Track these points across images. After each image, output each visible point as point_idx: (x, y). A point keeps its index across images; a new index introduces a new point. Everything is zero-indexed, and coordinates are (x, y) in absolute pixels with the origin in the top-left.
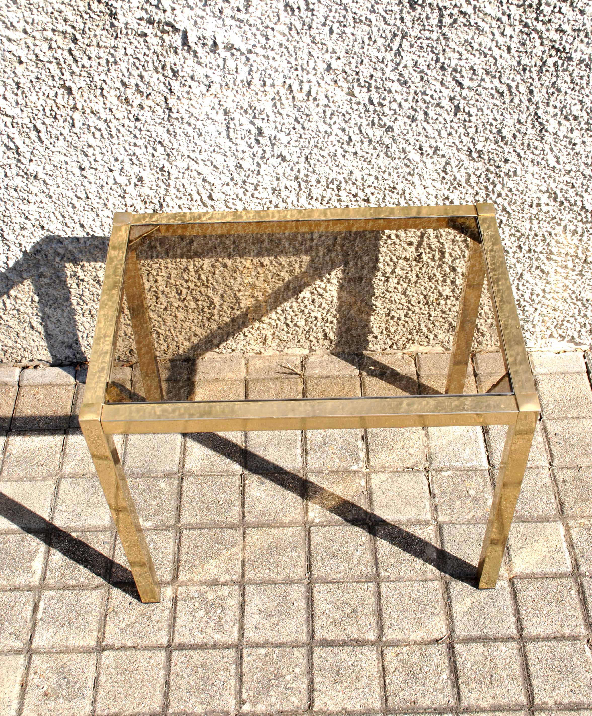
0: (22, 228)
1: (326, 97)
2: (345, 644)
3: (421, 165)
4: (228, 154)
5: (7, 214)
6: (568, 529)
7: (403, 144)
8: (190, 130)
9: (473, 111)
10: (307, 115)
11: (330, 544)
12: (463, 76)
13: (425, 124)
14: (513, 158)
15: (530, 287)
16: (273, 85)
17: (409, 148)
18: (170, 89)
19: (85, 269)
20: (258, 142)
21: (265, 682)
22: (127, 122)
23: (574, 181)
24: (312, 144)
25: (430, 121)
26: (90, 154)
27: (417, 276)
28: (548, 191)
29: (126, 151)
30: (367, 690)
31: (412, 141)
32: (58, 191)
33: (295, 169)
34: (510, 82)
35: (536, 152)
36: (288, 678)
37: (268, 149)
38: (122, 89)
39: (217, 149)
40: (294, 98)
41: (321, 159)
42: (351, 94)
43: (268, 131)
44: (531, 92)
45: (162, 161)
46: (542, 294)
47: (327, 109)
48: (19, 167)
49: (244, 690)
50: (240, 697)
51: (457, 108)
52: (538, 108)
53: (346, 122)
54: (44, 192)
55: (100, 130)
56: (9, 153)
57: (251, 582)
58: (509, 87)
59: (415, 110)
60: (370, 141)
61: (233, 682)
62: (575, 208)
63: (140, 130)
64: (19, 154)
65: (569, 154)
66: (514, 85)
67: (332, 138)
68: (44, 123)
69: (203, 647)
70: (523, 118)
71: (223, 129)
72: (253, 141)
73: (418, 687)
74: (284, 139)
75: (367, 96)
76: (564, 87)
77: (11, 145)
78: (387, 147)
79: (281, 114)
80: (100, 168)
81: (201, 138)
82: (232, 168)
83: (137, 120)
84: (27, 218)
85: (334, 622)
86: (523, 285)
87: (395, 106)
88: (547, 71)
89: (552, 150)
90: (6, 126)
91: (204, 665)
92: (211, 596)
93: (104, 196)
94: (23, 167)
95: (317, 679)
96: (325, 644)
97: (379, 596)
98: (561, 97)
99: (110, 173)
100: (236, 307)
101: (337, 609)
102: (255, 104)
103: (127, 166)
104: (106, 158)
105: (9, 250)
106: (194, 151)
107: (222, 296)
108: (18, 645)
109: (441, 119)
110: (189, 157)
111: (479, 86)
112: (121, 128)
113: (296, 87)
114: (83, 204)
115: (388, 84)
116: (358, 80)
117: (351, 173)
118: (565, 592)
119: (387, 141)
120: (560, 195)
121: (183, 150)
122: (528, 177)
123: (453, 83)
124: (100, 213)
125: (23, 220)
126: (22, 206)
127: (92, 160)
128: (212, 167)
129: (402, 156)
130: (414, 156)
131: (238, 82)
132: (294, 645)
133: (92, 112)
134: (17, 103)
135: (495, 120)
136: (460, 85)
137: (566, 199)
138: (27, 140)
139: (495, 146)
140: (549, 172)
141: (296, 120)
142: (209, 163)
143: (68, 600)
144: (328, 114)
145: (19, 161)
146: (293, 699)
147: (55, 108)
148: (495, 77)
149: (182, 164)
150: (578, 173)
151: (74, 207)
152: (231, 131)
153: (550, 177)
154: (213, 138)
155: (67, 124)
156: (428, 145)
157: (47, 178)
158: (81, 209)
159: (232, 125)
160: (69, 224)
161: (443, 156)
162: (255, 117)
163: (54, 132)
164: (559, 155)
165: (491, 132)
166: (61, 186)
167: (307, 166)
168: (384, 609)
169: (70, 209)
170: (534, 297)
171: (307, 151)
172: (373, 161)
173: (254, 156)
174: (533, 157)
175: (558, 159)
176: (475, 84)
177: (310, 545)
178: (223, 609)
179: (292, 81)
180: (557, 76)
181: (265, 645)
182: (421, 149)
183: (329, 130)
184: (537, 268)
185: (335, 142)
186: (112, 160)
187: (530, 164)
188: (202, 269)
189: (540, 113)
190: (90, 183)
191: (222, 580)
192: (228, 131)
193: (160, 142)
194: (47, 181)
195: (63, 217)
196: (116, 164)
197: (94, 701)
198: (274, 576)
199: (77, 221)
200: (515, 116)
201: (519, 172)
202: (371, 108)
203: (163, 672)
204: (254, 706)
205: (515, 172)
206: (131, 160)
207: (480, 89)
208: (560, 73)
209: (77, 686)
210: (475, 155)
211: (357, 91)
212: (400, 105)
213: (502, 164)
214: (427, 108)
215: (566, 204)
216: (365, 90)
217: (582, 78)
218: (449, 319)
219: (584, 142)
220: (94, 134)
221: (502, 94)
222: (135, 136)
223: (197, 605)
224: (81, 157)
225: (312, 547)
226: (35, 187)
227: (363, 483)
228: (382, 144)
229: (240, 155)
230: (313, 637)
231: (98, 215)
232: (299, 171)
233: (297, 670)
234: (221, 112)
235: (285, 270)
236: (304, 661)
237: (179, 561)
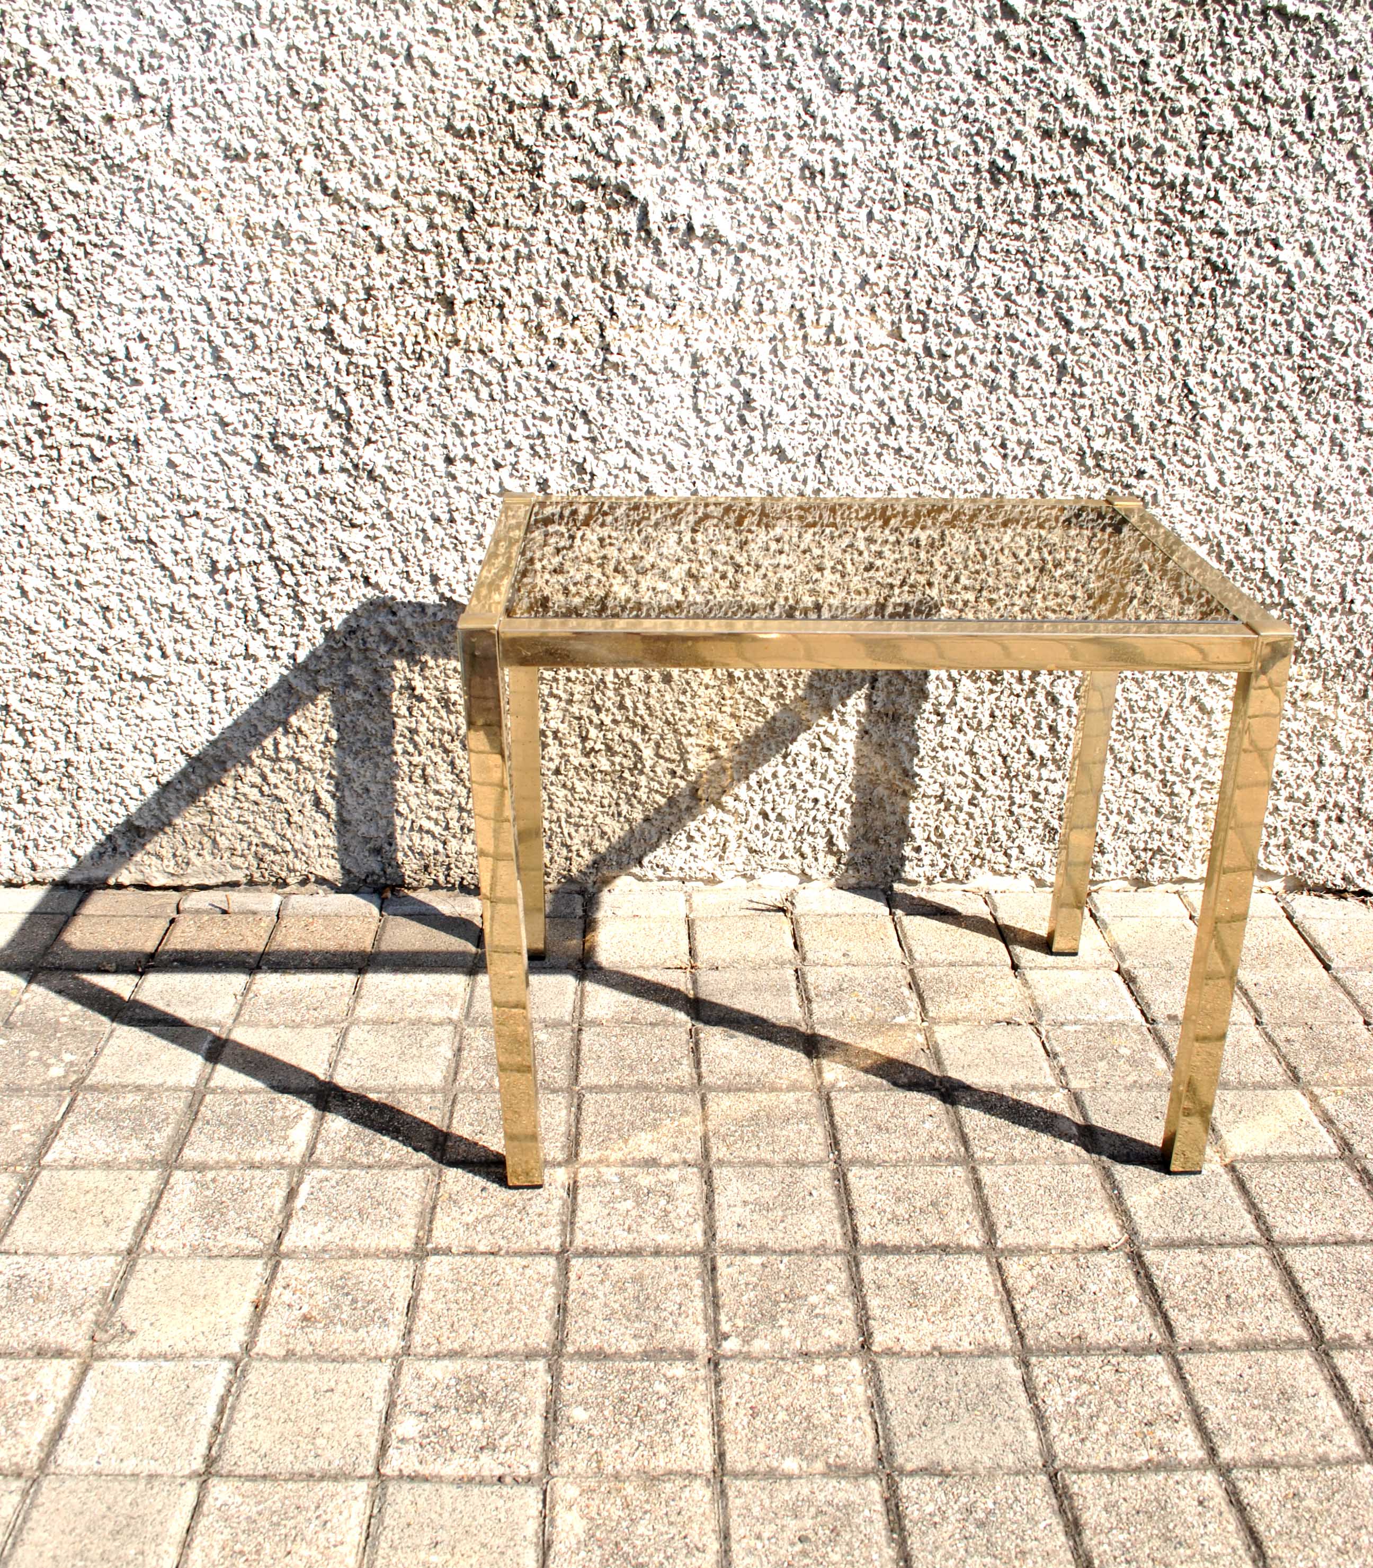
0: (332, 580)
1: (857, 338)
2: (920, 1250)
3: (1003, 477)
4: (693, 442)
5: (311, 549)
6: (1314, 1099)
7: (974, 436)
8: (634, 390)
9: (1087, 375)
10: (826, 371)
11: (871, 1114)
12: (1070, 309)
13: (1011, 398)
14: (1150, 467)
15: (1182, 743)
16: (774, 312)
17: (985, 443)
18: (611, 311)
19: (427, 673)
20: (743, 420)
21: (768, 1305)
22: (534, 371)
23: (1247, 520)
24: (830, 428)
25: (1020, 392)
26: (467, 431)
27: (992, 715)
28: (1207, 539)
29: (527, 428)
30: (979, 1318)
31: (990, 428)
32: (404, 505)
33: (800, 477)
34: (1142, 322)
35: (1188, 460)
36: (813, 1299)
37: (757, 435)
38: (534, 309)
39: (675, 431)
40: (805, 337)
41: (842, 458)
42: (897, 334)
43: (761, 399)
44: (1177, 344)
45: (582, 450)
46: (1202, 760)
47: (857, 360)
48: (346, 454)
49: (723, 1318)
50: (717, 1330)
51: (1062, 368)
52: (1188, 374)
53: (886, 388)
54: (380, 506)
55: (489, 384)
56: (335, 428)
57: (721, 1163)
58: (1143, 330)
59: (996, 370)
60: (923, 428)
61: (699, 1304)
62: (1252, 575)
63: (555, 388)
64: (349, 427)
65: (1238, 467)
66: (1150, 327)
67: (863, 418)
68: (400, 369)
69: (635, 1252)
70: (1165, 392)
71: (687, 392)
72: (734, 418)
73: (1082, 1315)
74: (784, 415)
75: (920, 340)
76: (1228, 336)
77: (341, 409)
78: (950, 441)
79: (782, 367)
80: (479, 459)
81: (651, 408)
82: (696, 471)
83: (552, 367)
84: (344, 558)
85: (895, 1219)
86: (1172, 738)
87: (964, 359)
88: (1201, 305)
89: (1211, 458)
90: (338, 370)
91: (637, 1279)
92: (645, 1180)
93: (479, 518)
94: (352, 453)
95: (874, 1303)
96: (880, 1249)
97: (978, 1184)
98: (1222, 356)
99: (493, 473)
100: (679, 772)
101: (899, 1200)
102: (744, 345)
103: (525, 456)
104: (491, 440)
105: (302, 627)
106: (636, 433)
107: (658, 745)
108: (252, 1244)
109: (1036, 388)
110: (628, 444)
111: (1096, 327)
112: (523, 382)
113: (810, 316)
114: (442, 534)
115: (955, 318)
116: (909, 307)
117: (890, 488)
118: (1337, 1181)
119: (951, 428)
120: (1226, 548)
121: (620, 428)
122: (1176, 509)
123: (1056, 321)
124: (469, 554)
125: (336, 563)
126: (340, 535)
127: (468, 442)
128: (663, 468)
129: (974, 459)
130: (992, 458)
131: (719, 304)
132: (819, 1251)
133: (481, 351)
134: (363, 328)
135: (1122, 394)
136: (1067, 324)
137: (1238, 558)
138: (367, 400)
139: (1122, 446)
140: (1209, 501)
141: (808, 382)
142: (659, 458)
143: (358, 1183)
144: (858, 371)
145: (348, 441)
146: (827, 1332)
147: (421, 339)
148: (1120, 312)
149: (615, 459)
150: (1255, 506)
151: (426, 539)
152: (701, 395)
153: (1210, 511)
154: (671, 408)
155: (437, 371)
156: (1014, 438)
157: (389, 476)
158: (437, 544)
159: (702, 386)
160: (413, 576)
161: (1040, 461)
162: (741, 371)
163: (415, 386)
164: (1224, 467)
165: (1114, 416)
166: (412, 495)
167: (819, 473)
168: (991, 1202)
169: (418, 543)
170: (1188, 764)
171: (820, 443)
172: (927, 466)
173: (735, 447)
174: (1183, 469)
175: (1221, 473)
176: (1090, 323)
177: (832, 1116)
178: (670, 1198)
179: (804, 304)
180: (1216, 317)
181: (761, 1250)
182: (1003, 445)
183: (858, 403)
184: (1194, 699)
185: (867, 428)
186: (502, 445)
187: (1178, 484)
188: (630, 685)
189: (1191, 382)
190: (459, 490)
191: (665, 1160)
192: (695, 397)
193: (584, 414)
194: (389, 483)
195: (405, 559)
196: (507, 452)
197: (409, 1331)
198: (766, 1155)
199: (426, 569)
200: (1153, 389)
201: (1160, 497)
202: (927, 362)
203: (551, 1290)
204: (746, 1342)
205: (1155, 496)
206: (532, 447)
207: (1097, 333)
208: (1220, 311)
209: (372, 1307)
210: (1090, 462)
211: (906, 327)
212: (972, 360)
213: (1132, 481)
214: (1015, 365)
215: (1237, 565)
216: (918, 327)
217: (1253, 320)
218: (1046, 814)
219: (1261, 444)
220: (477, 391)
221: (1130, 345)
222: (545, 401)
223: (618, 1192)
224: (451, 439)
225: (837, 1118)
226: (368, 494)
227: (920, 1039)
228: (939, 432)
229: (711, 444)
230: (855, 1241)
231: (464, 559)
232: (805, 482)
233: (831, 1288)
234: (688, 359)
235: (769, 692)
236: (844, 1276)
237: (578, 1134)
